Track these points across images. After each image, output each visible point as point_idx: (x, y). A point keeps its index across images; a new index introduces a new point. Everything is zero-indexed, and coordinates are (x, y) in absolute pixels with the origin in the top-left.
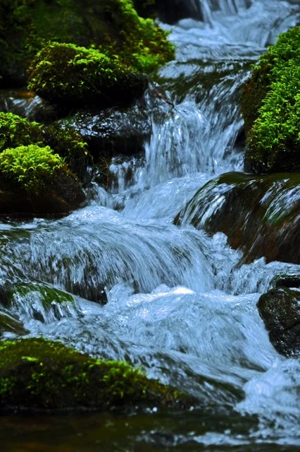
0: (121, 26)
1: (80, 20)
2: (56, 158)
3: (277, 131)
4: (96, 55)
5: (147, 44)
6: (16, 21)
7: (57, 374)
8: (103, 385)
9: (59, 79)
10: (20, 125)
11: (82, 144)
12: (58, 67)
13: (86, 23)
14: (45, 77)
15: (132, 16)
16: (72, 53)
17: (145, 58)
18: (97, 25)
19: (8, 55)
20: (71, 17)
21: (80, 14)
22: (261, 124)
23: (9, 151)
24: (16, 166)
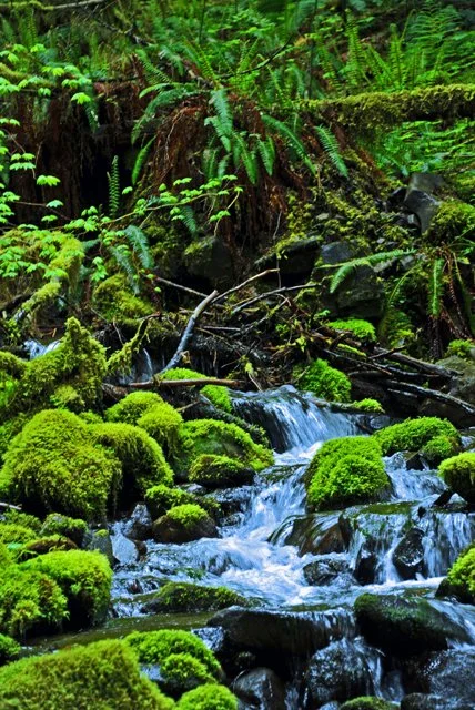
0: (243, 448)
1: (220, 446)
2: (202, 511)
3: (320, 492)
4: (225, 459)
5: (258, 457)
6: (185, 448)
7: (193, 594)
8: (216, 598)
9: (206, 473)
10: (183, 496)
11: (217, 505)
12: (206, 467)
13: (224, 447)
14: (199, 472)
15: (248, 444)
16: (213, 460)
17: (257, 464)
18: (230, 448)
19: (181, 466)
20: (216, 445)
21: (220, 442)
22: (312, 489)
23: (177, 508)
24: (180, 515)
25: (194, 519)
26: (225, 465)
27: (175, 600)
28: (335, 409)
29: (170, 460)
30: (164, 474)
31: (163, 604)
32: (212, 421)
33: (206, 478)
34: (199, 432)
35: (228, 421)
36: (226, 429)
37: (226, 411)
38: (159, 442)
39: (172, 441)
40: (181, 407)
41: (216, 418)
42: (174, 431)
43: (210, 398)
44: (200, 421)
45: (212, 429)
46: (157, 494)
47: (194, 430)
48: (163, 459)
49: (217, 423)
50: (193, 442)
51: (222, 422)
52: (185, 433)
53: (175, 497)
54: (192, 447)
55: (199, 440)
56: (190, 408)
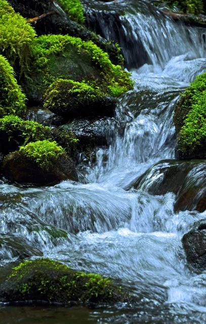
0: (101, 69)
2: (59, 148)
3: (195, 134)
4: (85, 86)
5: (116, 81)
6: (38, 66)
7: (57, 281)
8: (85, 289)
9: (63, 101)
10: (38, 129)
11: (76, 140)
12: (63, 93)
13: (80, 67)
14: (55, 99)
15: (107, 65)
16: (71, 86)
17: (115, 88)
18: (87, 69)
19: (33, 87)
20: (71, 64)
21: (76, 62)
22: (185, 130)
23: (31, 144)
24: (35, 153)
25: (51, 159)
26: (84, 93)
27: (34, 288)
28: (191, 23)
29: (21, 81)
30: (16, 98)
31: (18, 292)
32: (68, 37)
33: (62, 106)
34: (54, 48)
35: (84, 38)
36: (83, 47)
37: (79, 22)
38: (10, 60)
39: (24, 58)
40: (33, 17)
41: (72, 34)
42: (26, 48)
43: (63, 8)
44: (55, 36)
45: (68, 46)
46: (8, 125)
47: (48, 45)
48: (14, 81)
49: (73, 40)
50: (46, 60)
51: (79, 39)
52: (39, 49)
53: (29, 130)
54: (45, 66)
55: (54, 57)
56: (42, 19)
